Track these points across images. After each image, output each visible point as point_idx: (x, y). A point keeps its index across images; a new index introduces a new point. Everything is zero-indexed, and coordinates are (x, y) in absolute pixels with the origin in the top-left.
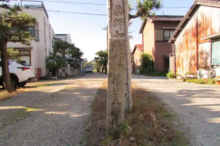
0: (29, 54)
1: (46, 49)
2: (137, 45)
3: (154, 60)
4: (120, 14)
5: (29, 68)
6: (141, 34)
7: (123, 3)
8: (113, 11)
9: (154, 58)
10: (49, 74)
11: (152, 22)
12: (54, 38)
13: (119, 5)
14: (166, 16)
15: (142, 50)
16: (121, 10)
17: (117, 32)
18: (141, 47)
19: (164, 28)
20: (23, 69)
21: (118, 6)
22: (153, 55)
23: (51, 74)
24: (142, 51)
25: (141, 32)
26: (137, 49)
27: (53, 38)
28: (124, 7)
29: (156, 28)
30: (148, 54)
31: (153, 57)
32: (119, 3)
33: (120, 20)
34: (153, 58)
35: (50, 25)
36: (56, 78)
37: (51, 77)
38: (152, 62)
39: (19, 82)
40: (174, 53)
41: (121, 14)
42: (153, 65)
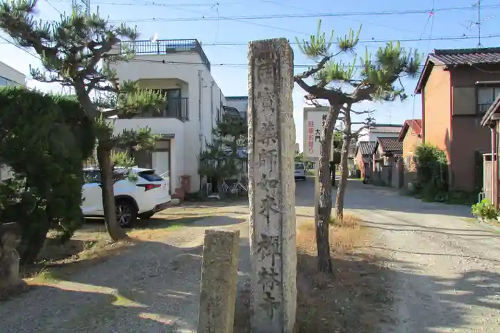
0: (167, 147)
1: (201, 135)
2: (408, 121)
3: (448, 163)
4: (270, 140)
5: (159, 185)
6: (420, 95)
7: (278, 120)
8: (259, 134)
9: (448, 158)
10: (205, 186)
11: (445, 70)
12: (224, 107)
13: (270, 123)
14: (486, 51)
15: (421, 133)
16: (272, 132)
17: (264, 176)
18: (419, 125)
19: (478, 82)
20: (147, 187)
21: (268, 124)
22: (447, 149)
23: (210, 186)
24: (422, 136)
25: (419, 92)
26: (410, 130)
27: (219, 107)
28: (279, 127)
29: (455, 83)
30: (435, 147)
31: (446, 153)
32: (269, 120)
33: (270, 152)
34: (445, 158)
35: (213, 83)
36: (218, 197)
37: (209, 195)
38: (445, 166)
39: (139, 212)
40: (495, 152)
41: (274, 142)
42: (445, 175)
